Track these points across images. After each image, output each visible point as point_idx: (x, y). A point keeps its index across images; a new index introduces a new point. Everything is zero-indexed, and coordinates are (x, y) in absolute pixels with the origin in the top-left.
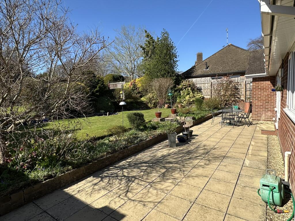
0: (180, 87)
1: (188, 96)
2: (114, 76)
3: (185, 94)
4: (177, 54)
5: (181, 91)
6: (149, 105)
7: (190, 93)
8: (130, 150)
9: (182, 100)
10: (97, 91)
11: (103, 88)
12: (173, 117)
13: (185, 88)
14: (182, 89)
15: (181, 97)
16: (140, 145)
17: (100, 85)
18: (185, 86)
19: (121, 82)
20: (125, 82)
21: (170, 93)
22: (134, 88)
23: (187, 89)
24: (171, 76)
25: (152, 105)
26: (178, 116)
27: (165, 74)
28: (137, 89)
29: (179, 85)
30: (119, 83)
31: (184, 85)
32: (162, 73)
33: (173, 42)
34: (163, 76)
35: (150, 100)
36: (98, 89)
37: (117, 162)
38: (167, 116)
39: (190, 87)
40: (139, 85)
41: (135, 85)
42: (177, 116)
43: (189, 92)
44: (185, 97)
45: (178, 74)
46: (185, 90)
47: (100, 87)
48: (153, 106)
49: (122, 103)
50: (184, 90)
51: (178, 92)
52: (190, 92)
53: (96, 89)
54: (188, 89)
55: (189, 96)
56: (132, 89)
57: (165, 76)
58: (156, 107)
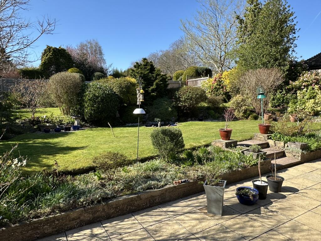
0: (297, 83)
1: (312, 100)
2: (197, 70)
3: (306, 97)
4: (296, 27)
5: (298, 92)
6: (236, 113)
7: (316, 96)
8: (114, 206)
9: (298, 107)
10: (153, 91)
11: (161, 86)
12: (260, 140)
13: (307, 86)
14: (300, 88)
15: (297, 102)
16: (144, 196)
17: (157, 81)
18: (308, 82)
19: (203, 78)
20: (208, 78)
21: (261, 94)
22: (218, 87)
23: (310, 88)
24: (280, 65)
25: (241, 114)
26: (270, 138)
27: (269, 62)
28: (223, 87)
29: (294, 80)
30: (201, 79)
31: (306, 81)
32: (265, 60)
33: (289, 6)
34: (265, 65)
35: (239, 105)
36: (154, 87)
37: (75, 228)
38: (249, 137)
39: (317, 84)
40: (226, 82)
41: (220, 82)
42: (268, 139)
43: (314, 93)
44: (304, 103)
45: (296, 62)
46: (307, 89)
47: (157, 84)
48: (242, 116)
49: (137, 111)
50: (305, 89)
51: (293, 94)
52: (317, 93)
53: (152, 88)
54: (313, 89)
55: (315, 101)
56: (216, 88)
57: (269, 65)
58: (247, 118)
